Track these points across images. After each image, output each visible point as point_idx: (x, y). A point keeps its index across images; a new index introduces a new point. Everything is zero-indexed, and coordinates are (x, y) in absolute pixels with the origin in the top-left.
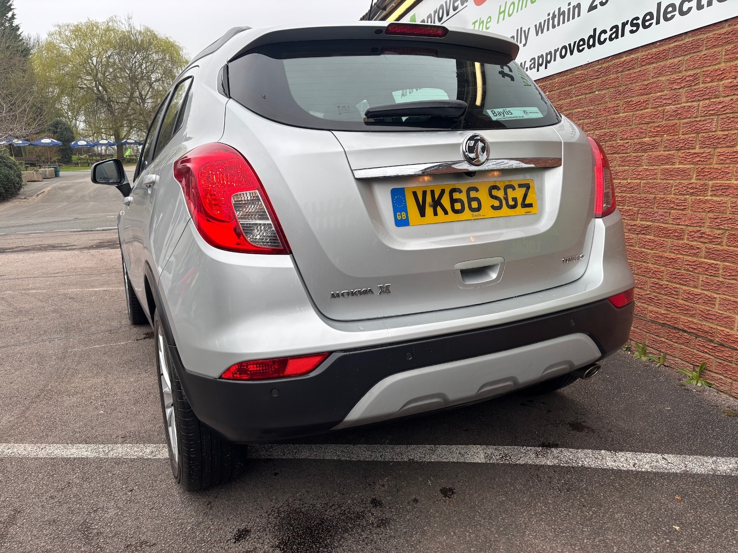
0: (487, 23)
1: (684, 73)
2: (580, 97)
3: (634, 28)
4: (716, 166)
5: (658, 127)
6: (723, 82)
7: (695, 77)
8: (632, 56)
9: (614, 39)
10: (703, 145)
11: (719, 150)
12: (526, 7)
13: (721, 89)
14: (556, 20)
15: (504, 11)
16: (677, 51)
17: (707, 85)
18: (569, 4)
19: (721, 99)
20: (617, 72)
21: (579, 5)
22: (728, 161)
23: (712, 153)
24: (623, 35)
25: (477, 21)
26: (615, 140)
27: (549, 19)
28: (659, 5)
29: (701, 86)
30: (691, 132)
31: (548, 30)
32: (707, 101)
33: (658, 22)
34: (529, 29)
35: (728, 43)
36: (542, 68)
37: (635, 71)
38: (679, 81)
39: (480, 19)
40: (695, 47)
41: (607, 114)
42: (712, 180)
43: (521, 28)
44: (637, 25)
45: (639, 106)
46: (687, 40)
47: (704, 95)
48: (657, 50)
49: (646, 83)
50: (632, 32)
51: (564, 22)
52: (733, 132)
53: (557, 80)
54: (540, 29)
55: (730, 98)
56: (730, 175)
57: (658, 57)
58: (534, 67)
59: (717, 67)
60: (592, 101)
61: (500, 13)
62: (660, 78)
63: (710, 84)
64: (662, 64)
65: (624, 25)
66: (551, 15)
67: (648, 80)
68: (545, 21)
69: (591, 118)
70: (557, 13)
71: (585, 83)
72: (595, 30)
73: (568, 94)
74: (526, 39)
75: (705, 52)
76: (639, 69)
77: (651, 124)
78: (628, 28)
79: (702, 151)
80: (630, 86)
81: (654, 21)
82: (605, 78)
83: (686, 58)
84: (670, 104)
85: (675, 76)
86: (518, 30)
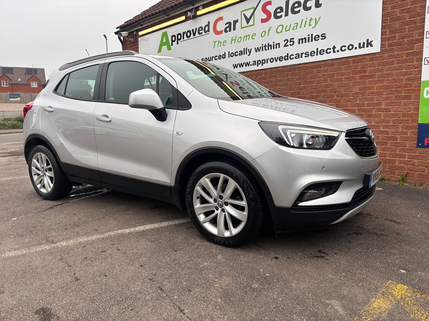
0: (223, 43)
1: (329, 73)
2: (281, 78)
3: (307, 56)
4: (343, 103)
5: (319, 90)
6: (344, 76)
7: (333, 74)
8: (306, 65)
9: (297, 58)
10: (337, 96)
11: (344, 98)
12: (249, 40)
13: (343, 79)
14: (267, 48)
15: (235, 40)
16: (325, 65)
17: (338, 77)
18: (274, 43)
19: (344, 82)
20: (299, 70)
21: (279, 44)
22: (347, 101)
23: (341, 99)
24: (301, 57)
25: (216, 41)
26: (300, 94)
27: (263, 47)
28: (317, 49)
29: (336, 77)
30: (333, 92)
31: (262, 50)
32: (338, 82)
33: (317, 55)
34: (251, 49)
35: (345, 64)
36: (260, 66)
37: (308, 70)
38: (327, 75)
39: (219, 41)
40: (333, 65)
41: (295, 85)
42: (342, 107)
43: (246, 48)
44: (308, 55)
45: (310, 82)
46: (329, 62)
47: (336, 80)
48: (317, 64)
49: (313, 75)
50: (305, 57)
51: (271, 49)
52: (349, 92)
53: (268, 70)
54: (257, 50)
55: (347, 82)
56: (348, 106)
57: (317, 67)
58: (255, 64)
59: (341, 72)
60: (288, 80)
61: (232, 40)
62: (319, 74)
63: (339, 77)
64: (320, 69)
65: (302, 54)
66: (264, 45)
67: (314, 74)
68: (260, 47)
69: (287, 86)
70: (267, 45)
71: (284, 73)
72: (288, 54)
73: (275, 77)
74: (250, 53)
75: (337, 67)
76: (309, 70)
77: (316, 89)
78: (304, 55)
79: (337, 98)
80: (306, 75)
81: (316, 54)
82: (294, 72)
83: (329, 68)
84: (324, 83)
85: (325, 73)
86: (244, 49)
